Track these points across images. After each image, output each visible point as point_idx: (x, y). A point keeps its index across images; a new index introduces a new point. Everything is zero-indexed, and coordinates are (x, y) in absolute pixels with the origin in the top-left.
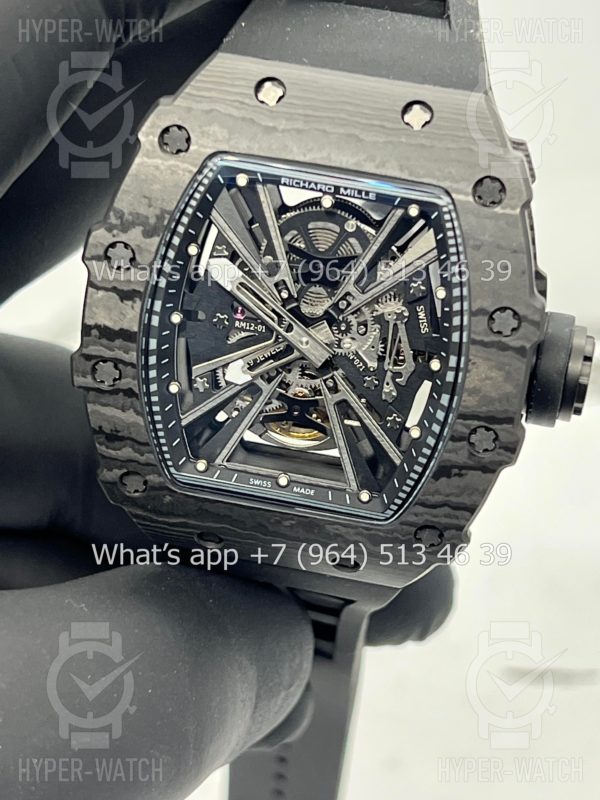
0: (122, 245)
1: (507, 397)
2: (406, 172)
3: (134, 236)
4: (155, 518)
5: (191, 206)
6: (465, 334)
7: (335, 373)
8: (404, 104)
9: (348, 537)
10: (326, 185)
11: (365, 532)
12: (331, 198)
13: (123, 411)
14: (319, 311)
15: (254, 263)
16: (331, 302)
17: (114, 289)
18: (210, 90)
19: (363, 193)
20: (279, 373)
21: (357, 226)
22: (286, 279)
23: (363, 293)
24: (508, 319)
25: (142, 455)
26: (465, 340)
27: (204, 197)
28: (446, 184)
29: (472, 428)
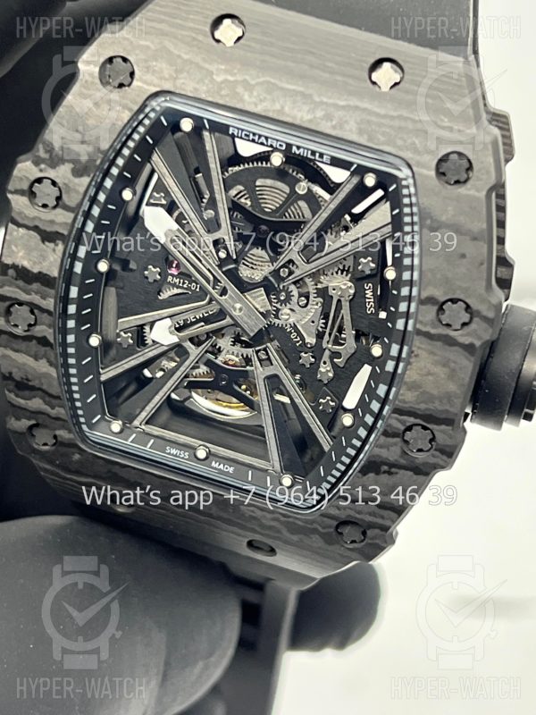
0: (50, 181)
1: (449, 397)
2: (366, 137)
3: (62, 173)
4: (63, 474)
5: (128, 147)
6: (411, 322)
7: (269, 344)
8: (372, 60)
9: (264, 521)
10: (277, 140)
11: (282, 519)
12: (281, 155)
13: (36, 359)
14: (258, 276)
15: (192, 216)
16: (272, 268)
17: (36, 229)
18: (162, 21)
19: (317, 155)
20: (208, 337)
21: (309, 189)
22: (226, 238)
23: (308, 262)
24: (459, 312)
25: (53, 408)
26: (410, 328)
27: (143, 139)
28: (408, 155)
29: (408, 424)
